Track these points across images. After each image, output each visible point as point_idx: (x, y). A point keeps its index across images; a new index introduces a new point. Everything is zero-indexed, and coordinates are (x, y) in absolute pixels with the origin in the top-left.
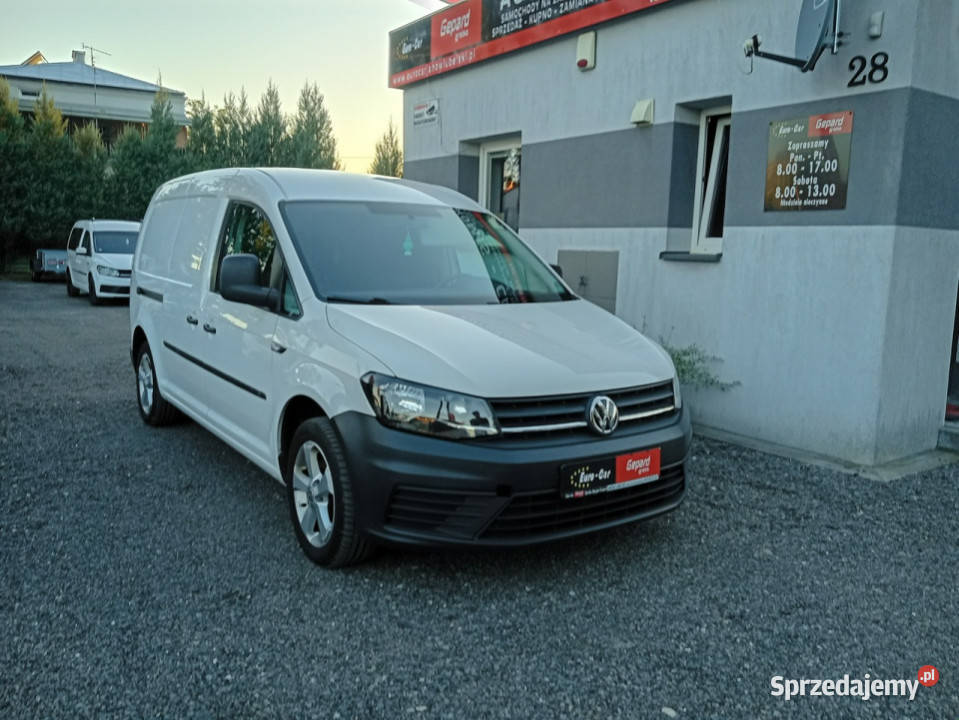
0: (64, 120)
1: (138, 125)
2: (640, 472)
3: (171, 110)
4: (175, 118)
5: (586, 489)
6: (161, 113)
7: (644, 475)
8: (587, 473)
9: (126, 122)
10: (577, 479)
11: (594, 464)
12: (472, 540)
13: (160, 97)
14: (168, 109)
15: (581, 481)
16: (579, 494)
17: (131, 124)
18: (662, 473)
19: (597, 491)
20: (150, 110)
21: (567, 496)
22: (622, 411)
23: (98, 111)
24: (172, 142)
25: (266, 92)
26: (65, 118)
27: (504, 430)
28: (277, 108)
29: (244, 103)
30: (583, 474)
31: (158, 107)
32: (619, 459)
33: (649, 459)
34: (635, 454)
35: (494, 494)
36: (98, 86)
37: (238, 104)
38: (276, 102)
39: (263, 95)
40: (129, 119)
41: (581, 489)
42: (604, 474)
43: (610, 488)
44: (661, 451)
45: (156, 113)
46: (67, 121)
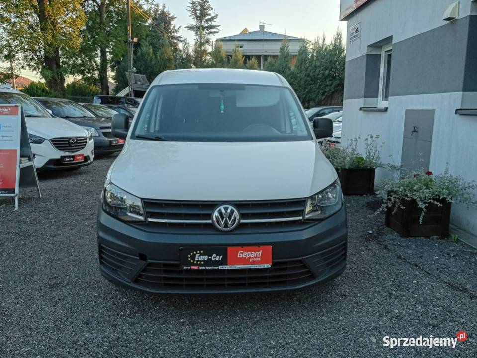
0: (243, 57)
1: (274, 57)
2: (251, 260)
3: (289, 48)
4: (290, 51)
5: (201, 265)
6: (284, 49)
7: (254, 262)
8: (201, 254)
9: (268, 56)
10: (193, 257)
11: (208, 249)
12: (130, 283)
13: (284, 42)
14: (287, 47)
15: (196, 259)
16: (196, 267)
17: (271, 56)
18: (274, 264)
19: (210, 268)
20: (279, 49)
21: (184, 268)
22: (243, 216)
23: (264, 52)
24: (287, 63)
25: (336, 34)
26: (243, 56)
27: (149, 220)
28: (340, 41)
29: (324, 40)
30: (198, 255)
31: (283, 47)
32: (229, 249)
33: (260, 252)
34: (245, 248)
35: (139, 258)
36: (265, 40)
37: (321, 42)
38: (341, 38)
39: (334, 35)
40: (270, 54)
41: (197, 264)
42: (215, 257)
43: (221, 267)
44: (272, 248)
45: (282, 50)
46: (244, 57)
